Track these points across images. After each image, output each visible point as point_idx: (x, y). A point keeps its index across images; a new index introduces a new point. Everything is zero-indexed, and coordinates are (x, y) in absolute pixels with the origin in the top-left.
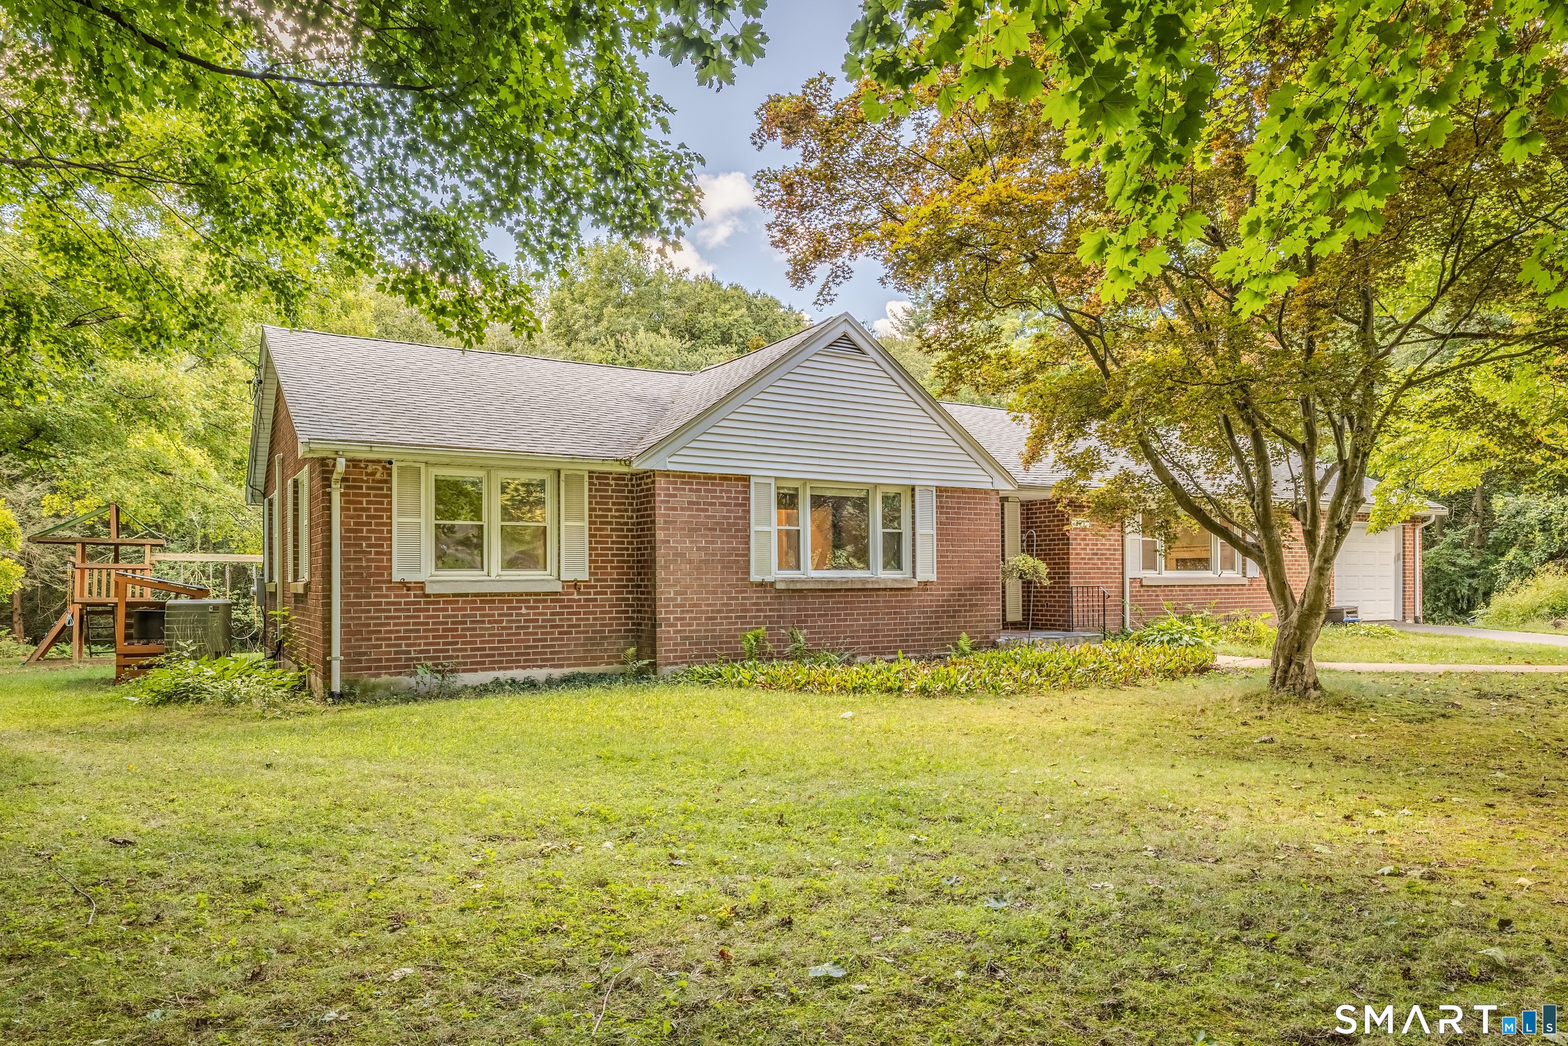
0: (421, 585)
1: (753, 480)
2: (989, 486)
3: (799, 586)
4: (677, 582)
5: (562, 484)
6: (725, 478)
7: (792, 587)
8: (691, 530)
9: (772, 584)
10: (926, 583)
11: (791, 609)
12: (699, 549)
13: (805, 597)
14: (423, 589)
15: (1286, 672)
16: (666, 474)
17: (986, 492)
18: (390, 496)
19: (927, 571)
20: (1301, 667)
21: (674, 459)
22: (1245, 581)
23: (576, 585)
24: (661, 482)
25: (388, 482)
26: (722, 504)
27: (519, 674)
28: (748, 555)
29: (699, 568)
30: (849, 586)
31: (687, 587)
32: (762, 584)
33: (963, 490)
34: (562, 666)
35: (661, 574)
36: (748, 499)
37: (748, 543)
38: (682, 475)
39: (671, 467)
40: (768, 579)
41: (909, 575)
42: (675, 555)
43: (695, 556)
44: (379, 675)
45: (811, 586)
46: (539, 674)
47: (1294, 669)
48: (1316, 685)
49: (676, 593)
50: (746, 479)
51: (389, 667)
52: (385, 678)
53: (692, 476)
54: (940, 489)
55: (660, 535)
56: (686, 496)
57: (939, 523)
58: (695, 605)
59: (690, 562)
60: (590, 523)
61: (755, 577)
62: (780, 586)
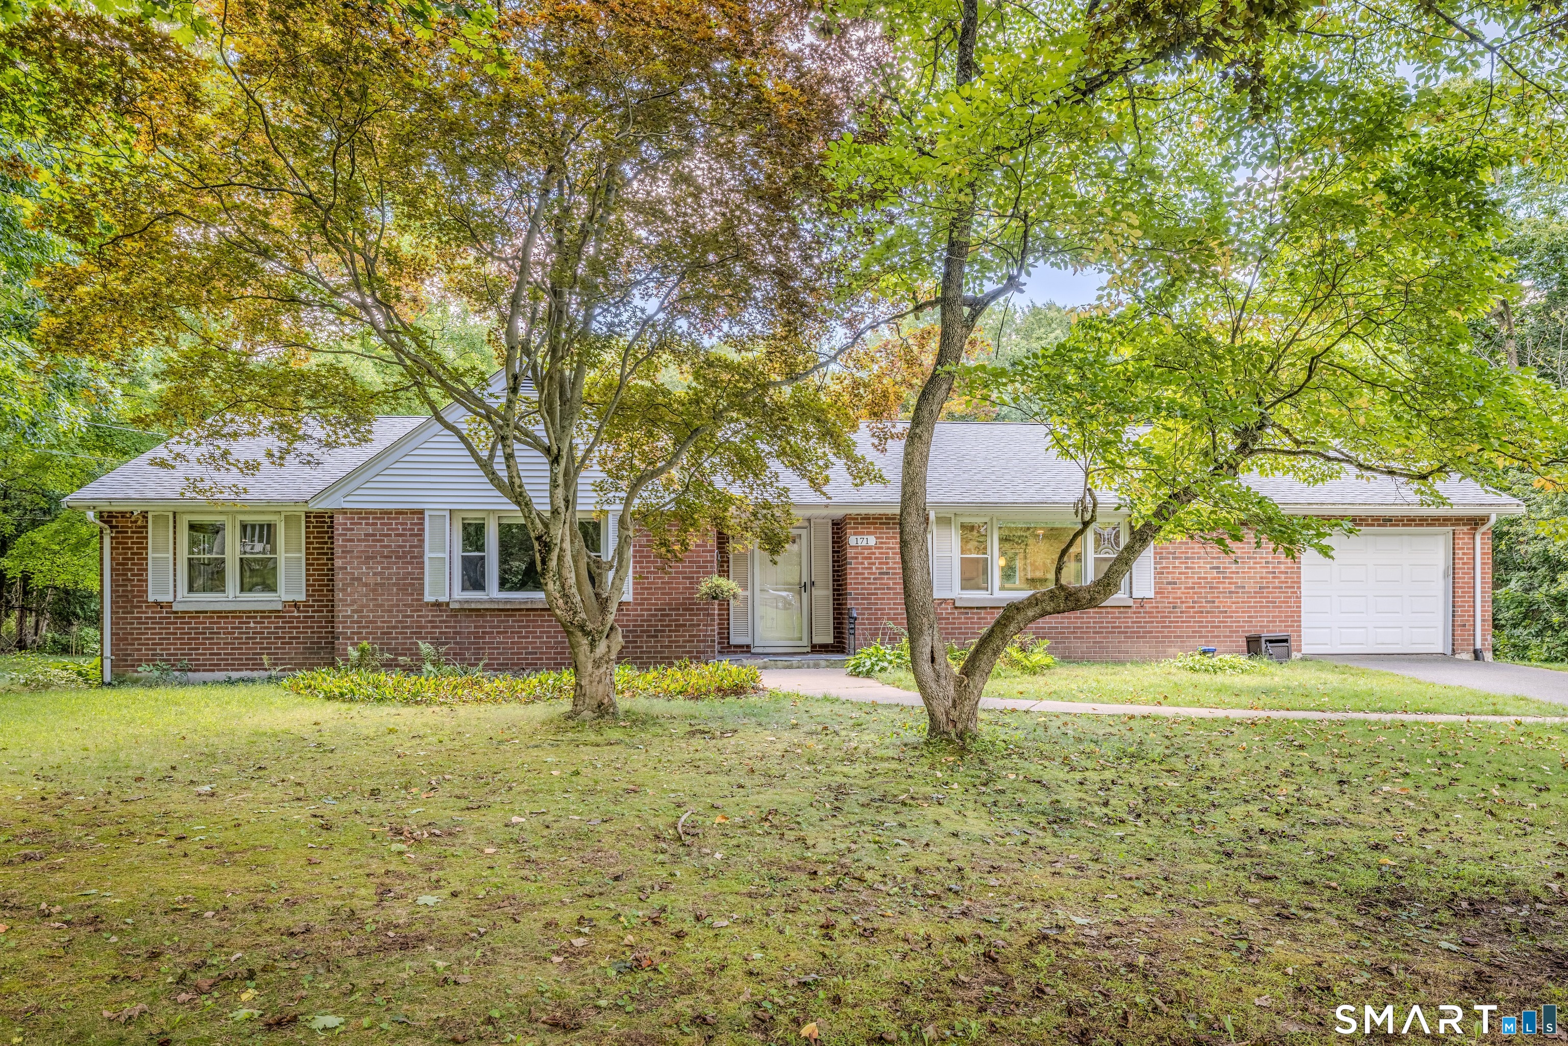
0: (173, 605)
1: (427, 514)
3: (473, 606)
4: (354, 602)
6: (400, 512)
7: (466, 606)
8: (367, 558)
9: (447, 604)
11: (468, 626)
12: (375, 574)
13: (483, 616)
14: (171, 607)
16: (344, 512)
18: (147, 538)
21: (349, 498)
22: (1131, 603)
23: (296, 605)
24: (339, 519)
26: (397, 535)
28: (423, 579)
29: (375, 590)
30: (529, 606)
31: (363, 606)
32: (437, 605)
35: (339, 596)
36: (423, 530)
37: (423, 568)
38: (358, 512)
39: (348, 505)
40: (444, 599)
42: (353, 579)
43: (372, 580)
45: (487, 606)
49: (353, 611)
50: (421, 512)
53: (369, 512)
55: (339, 562)
56: (363, 529)
58: (371, 622)
59: (366, 585)
61: (428, 598)
62: (455, 606)
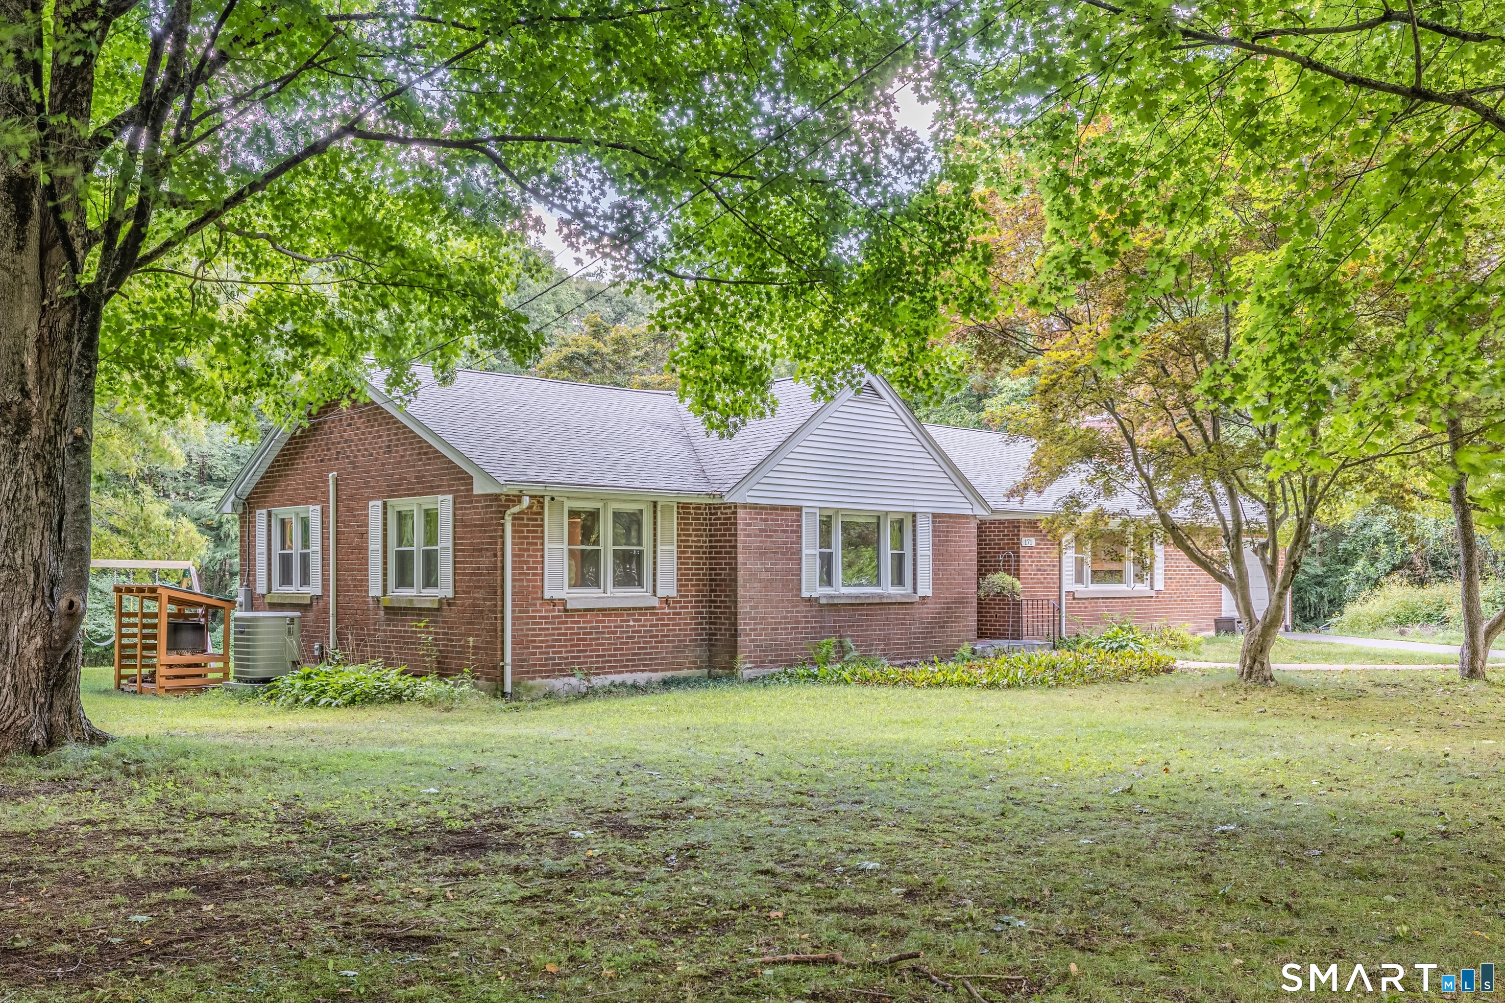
0: (563, 602)
1: (804, 510)
2: (970, 512)
3: (836, 601)
4: (751, 598)
5: (659, 514)
6: (784, 508)
7: (828, 601)
8: (761, 554)
9: (817, 599)
10: (924, 598)
11: (830, 621)
12: (766, 570)
14: (565, 604)
15: (1251, 668)
16: (745, 506)
17: (966, 517)
18: (542, 526)
19: (925, 589)
20: (1262, 664)
21: (751, 493)
22: (1153, 594)
23: (666, 600)
24: (741, 513)
25: (541, 513)
26: (782, 531)
27: (628, 678)
28: (800, 575)
29: (767, 586)
31: (758, 602)
32: (810, 600)
33: (950, 516)
34: (656, 671)
35: (741, 592)
36: (800, 526)
37: (800, 564)
38: (755, 507)
39: (750, 500)
40: (814, 595)
41: (910, 590)
42: (750, 575)
43: (765, 575)
44: (533, 678)
46: (641, 678)
47: (1257, 666)
48: (1271, 678)
49: (751, 608)
50: (799, 509)
51: (541, 672)
52: (538, 681)
53: (763, 507)
54: (934, 515)
55: (740, 558)
56: (758, 525)
57: (934, 545)
58: (764, 618)
59: (760, 581)
60: (679, 547)
61: (805, 594)
62: (823, 601)
